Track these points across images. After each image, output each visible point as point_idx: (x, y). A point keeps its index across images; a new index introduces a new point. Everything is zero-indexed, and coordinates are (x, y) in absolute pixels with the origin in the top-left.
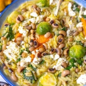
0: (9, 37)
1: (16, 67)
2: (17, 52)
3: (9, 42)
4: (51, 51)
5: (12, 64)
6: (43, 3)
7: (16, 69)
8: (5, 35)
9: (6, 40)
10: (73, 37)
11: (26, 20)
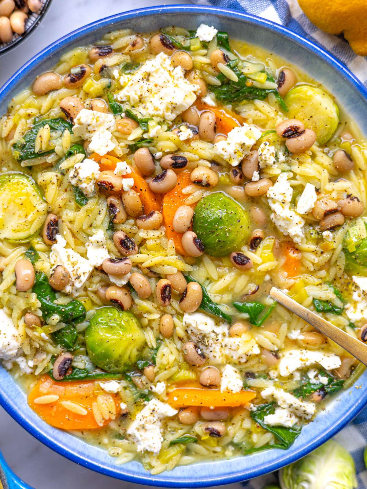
0: (223, 84)
1: (87, 94)
2: (148, 105)
3: (203, 79)
4: (123, 237)
5: (105, 81)
6: (358, 247)
7: (81, 95)
8: (232, 68)
9: (210, 69)
10: (181, 339)
11: (287, 162)
